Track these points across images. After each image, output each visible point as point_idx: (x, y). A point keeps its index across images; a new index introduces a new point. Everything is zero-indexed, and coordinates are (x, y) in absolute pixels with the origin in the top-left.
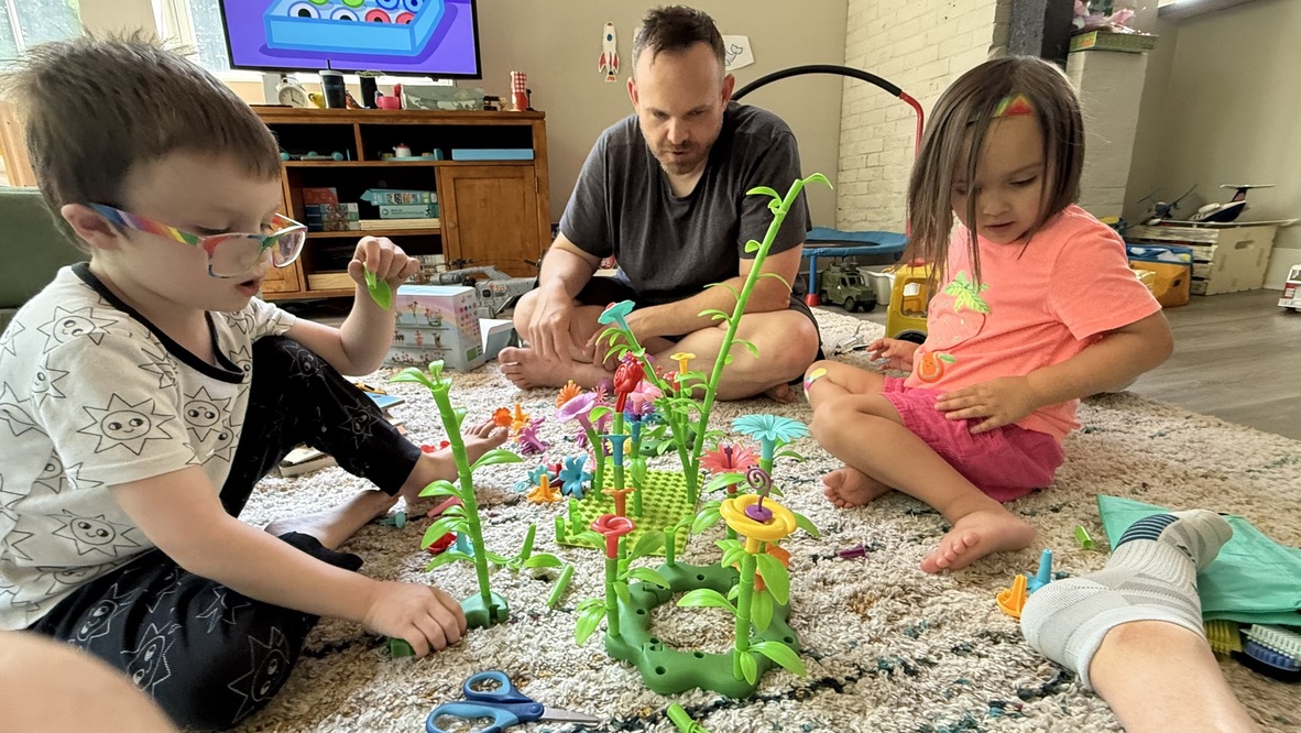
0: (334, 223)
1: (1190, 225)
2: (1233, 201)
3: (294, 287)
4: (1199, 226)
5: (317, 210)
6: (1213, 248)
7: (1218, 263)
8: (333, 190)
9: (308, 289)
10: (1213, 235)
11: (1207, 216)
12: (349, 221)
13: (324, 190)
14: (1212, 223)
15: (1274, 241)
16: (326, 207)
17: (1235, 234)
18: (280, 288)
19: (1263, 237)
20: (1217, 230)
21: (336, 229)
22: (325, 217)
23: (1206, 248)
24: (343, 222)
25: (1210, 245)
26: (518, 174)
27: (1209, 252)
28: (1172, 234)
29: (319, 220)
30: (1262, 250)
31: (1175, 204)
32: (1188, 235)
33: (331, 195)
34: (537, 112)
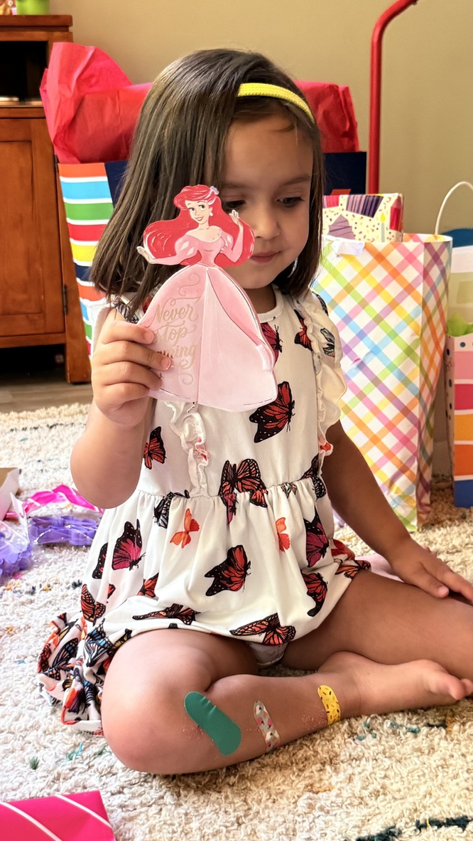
26: (20, 135)
34: (56, 17)
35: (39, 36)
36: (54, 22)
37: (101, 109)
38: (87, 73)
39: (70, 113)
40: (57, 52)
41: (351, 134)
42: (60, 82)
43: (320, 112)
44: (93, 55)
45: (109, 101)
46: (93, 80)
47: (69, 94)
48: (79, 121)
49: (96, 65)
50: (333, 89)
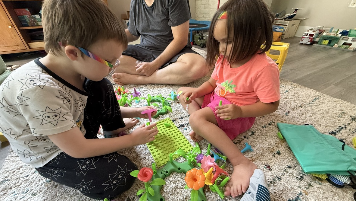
0: (32, 23)
1: (282, 20)
2: (293, 13)
3: (23, 48)
4: (285, 20)
5: (23, 18)
6: (287, 26)
7: (287, 31)
8: (27, 10)
9: (30, 48)
10: (287, 23)
11: (286, 17)
12: (38, 22)
13: (23, 10)
14: (288, 19)
15: (299, 24)
16: (27, 17)
17: (293, 22)
18: (18, 49)
19: (297, 22)
20: (289, 21)
21: (34, 25)
22: (28, 21)
23: (285, 26)
24: (36, 22)
25: (286, 25)
27: (286, 27)
28: (278, 22)
29: (25, 21)
30: (297, 26)
31: (280, 14)
32: (282, 22)
33: (27, 11)
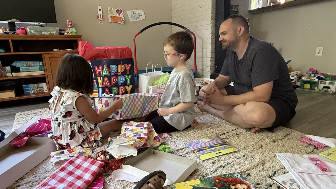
12: (7, 73)
34: (79, 35)
35: (76, 39)
36: (78, 36)
37: (89, 52)
38: (86, 46)
39: (83, 52)
40: (80, 42)
41: (132, 55)
42: (81, 47)
43: (126, 52)
44: (87, 43)
45: (90, 51)
46: (87, 47)
47: (83, 49)
48: (85, 54)
49: (88, 44)
50: (128, 48)
